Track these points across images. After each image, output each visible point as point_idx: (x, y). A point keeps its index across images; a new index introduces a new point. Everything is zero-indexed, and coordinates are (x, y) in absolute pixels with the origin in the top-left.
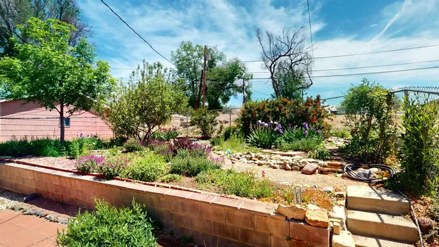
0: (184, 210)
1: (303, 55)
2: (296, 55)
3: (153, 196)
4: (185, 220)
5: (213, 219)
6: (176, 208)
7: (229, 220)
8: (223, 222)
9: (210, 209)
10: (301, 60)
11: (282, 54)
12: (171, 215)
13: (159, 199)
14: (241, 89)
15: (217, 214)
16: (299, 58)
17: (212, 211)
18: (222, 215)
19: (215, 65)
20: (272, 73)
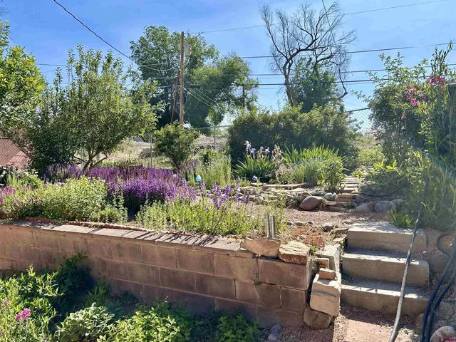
0: (121, 255)
1: (334, 50)
2: (324, 48)
3: (78, 239)
4: (122, 270)
5: (160, 265)
6: (110, 253)
7: (181, 263)
8: (172, 268)
9: (156, 250)
10: (331, 57)
11: (302, 48)
12: (104, 263)
13: (86, 243)
14: (240, 102)
15: (165, 257)
16: (328, 53)
17: (158, 254)
18: (171, 258)
19: (201, 65)
20: (287, 77)
